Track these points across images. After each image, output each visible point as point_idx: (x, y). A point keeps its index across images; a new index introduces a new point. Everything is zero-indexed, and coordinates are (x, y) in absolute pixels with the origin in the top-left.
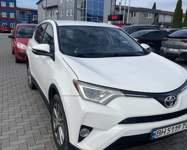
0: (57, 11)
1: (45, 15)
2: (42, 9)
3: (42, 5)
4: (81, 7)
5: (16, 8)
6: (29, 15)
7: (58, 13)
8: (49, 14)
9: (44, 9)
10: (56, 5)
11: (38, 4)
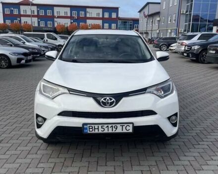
0: (158, 19)
1: (146, 24)
2: (144, 17)
3: (144, 13)
4: (187, 12)
5: (118, 18)
6: (131, 25)
7: (159, 21)
8: (151, 23)
9: (146, 17)
10: (157, 11)
11: (140, 12)
